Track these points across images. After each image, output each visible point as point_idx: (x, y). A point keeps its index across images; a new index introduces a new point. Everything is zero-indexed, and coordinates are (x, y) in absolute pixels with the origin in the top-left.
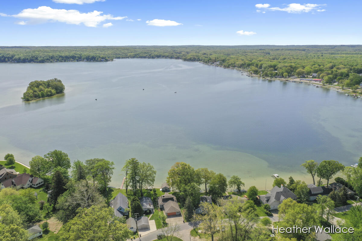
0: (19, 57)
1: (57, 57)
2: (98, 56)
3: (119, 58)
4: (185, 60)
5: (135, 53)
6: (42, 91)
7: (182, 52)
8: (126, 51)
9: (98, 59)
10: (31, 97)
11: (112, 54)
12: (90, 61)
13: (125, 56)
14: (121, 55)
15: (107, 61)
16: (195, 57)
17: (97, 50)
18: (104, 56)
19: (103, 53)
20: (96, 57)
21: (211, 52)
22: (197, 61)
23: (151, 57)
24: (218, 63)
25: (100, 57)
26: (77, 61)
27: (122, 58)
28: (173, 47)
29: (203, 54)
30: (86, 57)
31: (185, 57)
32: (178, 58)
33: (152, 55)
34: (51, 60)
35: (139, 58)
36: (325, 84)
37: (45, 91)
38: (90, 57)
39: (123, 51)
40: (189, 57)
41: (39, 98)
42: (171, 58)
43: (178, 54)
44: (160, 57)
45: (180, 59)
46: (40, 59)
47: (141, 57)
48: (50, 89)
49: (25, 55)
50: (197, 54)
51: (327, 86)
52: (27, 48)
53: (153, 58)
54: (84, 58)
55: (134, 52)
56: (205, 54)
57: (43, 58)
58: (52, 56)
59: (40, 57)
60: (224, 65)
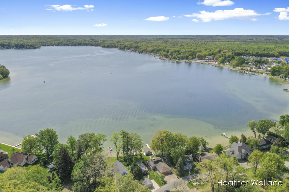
3: (45, 46)
4: (104, 47)
5: (59, 41)
7: (98, 40)
11: (38, 42)
12: (19, 48)
13: (50, 44)
14: (46, 43)
15: (35, 48)
18: (32, 44)
19: (30, 41)
23: (74, 45)
25: (28, 45)
26: (7, 48)
27: (48, 46)
29: (117, 42)
30: (15, 45)
31: (103, 45)
32: (97, 45)
33: (74, 43)
36: (220, 64)
40: (107, 45)
43: (96, 42)
50: (113, 42)
51: (222, 65)
54: (13, 46)
55: (57, 41)
60: (138, 51)
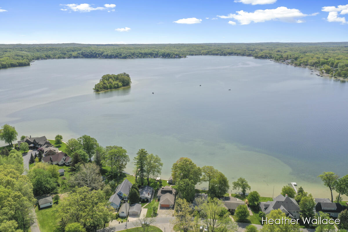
0: (107, 53)
1: (137, 54)
2: (173, 53)
3: (192, 55)
4: (256, 57)
5: (209, 50)
6: (110, 84)
7: (256, 49)
8: (200, 48)
9: (172, 56)
10: (101, 88)
11: (186, 51)
12: (165, 58)
13: (198, 53)
14: (195, 52)
15: (180, 57)
16: (267, 54)
17: (174, 47)
18: (178, 53)
19: (179, 50)
20: (170, 54)
21: (287, 50)
22: (269, 58)
23: (223, 54)
24: (289, 61)
25: (174, 54)
26: (154, 57)
27: (196, 55)
28: (249, 45)
29: (277, 52)
30: (162, 54)
31: (256, 55)
32: (249, 55)
33: (224, 52)
34: (132, 56)
35: (211, 55)
37: (113, 84)
38: (165, 54)
39: (197, 49)
40: (261, 55)
41: (108, 89)
42: (243, 55)
43: (251, 52)
44: (232, 55)
45: (252, 56)
46: (123, 55)
47: (214, 54)
48: (117, 82)
49: (112, 52)
50: (271, 52)
52: (116, 45)
53: (225, 55)
54: (160, 55)
56: (279, 51)
57: (126, 54)
58: (133, 52)
59: (123, 54)
60: (295, 63)
